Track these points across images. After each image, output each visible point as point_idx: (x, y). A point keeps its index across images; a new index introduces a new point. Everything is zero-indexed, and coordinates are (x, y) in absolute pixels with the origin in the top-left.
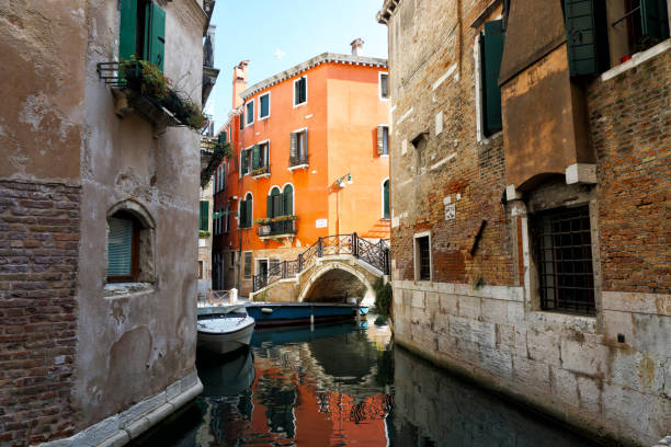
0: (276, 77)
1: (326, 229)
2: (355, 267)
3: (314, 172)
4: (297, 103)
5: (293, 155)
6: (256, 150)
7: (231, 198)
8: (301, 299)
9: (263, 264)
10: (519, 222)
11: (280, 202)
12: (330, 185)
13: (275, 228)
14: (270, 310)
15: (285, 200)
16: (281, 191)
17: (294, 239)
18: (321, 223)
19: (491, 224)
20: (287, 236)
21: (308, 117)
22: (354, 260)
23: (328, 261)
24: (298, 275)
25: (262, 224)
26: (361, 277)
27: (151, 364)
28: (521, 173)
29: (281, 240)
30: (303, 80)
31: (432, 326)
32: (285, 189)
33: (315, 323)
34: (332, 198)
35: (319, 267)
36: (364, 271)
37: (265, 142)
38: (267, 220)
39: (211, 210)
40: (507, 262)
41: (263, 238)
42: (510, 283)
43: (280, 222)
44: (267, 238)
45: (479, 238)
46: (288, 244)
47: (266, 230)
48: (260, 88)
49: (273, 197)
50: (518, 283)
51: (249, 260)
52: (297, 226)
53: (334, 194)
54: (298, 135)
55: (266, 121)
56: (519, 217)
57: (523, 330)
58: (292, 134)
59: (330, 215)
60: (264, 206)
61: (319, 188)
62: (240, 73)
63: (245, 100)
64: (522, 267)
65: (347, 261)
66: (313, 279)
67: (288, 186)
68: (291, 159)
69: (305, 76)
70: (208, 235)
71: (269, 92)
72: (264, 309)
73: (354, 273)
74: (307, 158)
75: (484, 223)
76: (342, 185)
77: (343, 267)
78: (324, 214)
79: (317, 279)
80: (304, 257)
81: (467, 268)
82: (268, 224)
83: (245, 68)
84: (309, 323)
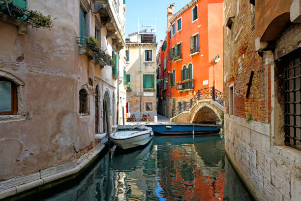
0: (183, 8)
1: (208, 85)
2: (213, 105)
3: (202, 56)
4: (193, 20)
5: (192, 48)
6: (176, 48)
7: (168, 73)
8: (191, 122)
9: (180, 104)
10: (269, 69)
11: (187, 73)
12: (209, 62)
13: (184, 86)
14: (171, 127)
15: (189, 72)
16: (187, 67)
17: (193, 91)
18: (205, 83)
19: (256, 73)
20: (189, 90)
21: (198, 27)
22: (212, 102)
23: (202, 102)
24: (190, 109)
25: (178, 84)
26: (216, 111)
27: (21, 159)
28: (263, 24)
29: (187, 92)
30: (196, 7)
31: (233, 144)
32: (189, 66)
33: (195, 134)
34: (211, 69)
35: (199, 105)
36: (217, 108)
37: (180, 43)
38: (180, 82)
39: (155, 79)
40: (263, 103)
41: (179, 91)
42: (263, 121)
43: (187, 83)
44: (181, 91)
45: (249, 85)
46: (190, 94)
47: (180, 87)
48: (177, 15)
49: (184, 70)
50: (267, 120)
51: (174, 102)
52: (194, 84)
53: (212, 67)
54: (195, 37)
55: (180, 32)
56: (269, 65)
57: (269, 160)
58: (191, 37)
59: (210, 78)
60: (180, 75)
61: (204, 64)
62: (170, 11)
63: (171, 23)
64: (270, 107)
65: (209, 103)
66: (196, 112)
67: (190, 64)
68: (191, 50)
69: (197, 5)
70: (154, 90)
71: (181, 17)
72: (167, 127)
73: (212, 109)
74: (199, 48)
75: (253, 73)
76: (216, 61)
77: (208, 106)
78: (207, 78)
79: (198, 112)
80: (193, 100)
81: (246, 108)
82: (181, 84)
83: (173, 8)
84: (192, 134)
